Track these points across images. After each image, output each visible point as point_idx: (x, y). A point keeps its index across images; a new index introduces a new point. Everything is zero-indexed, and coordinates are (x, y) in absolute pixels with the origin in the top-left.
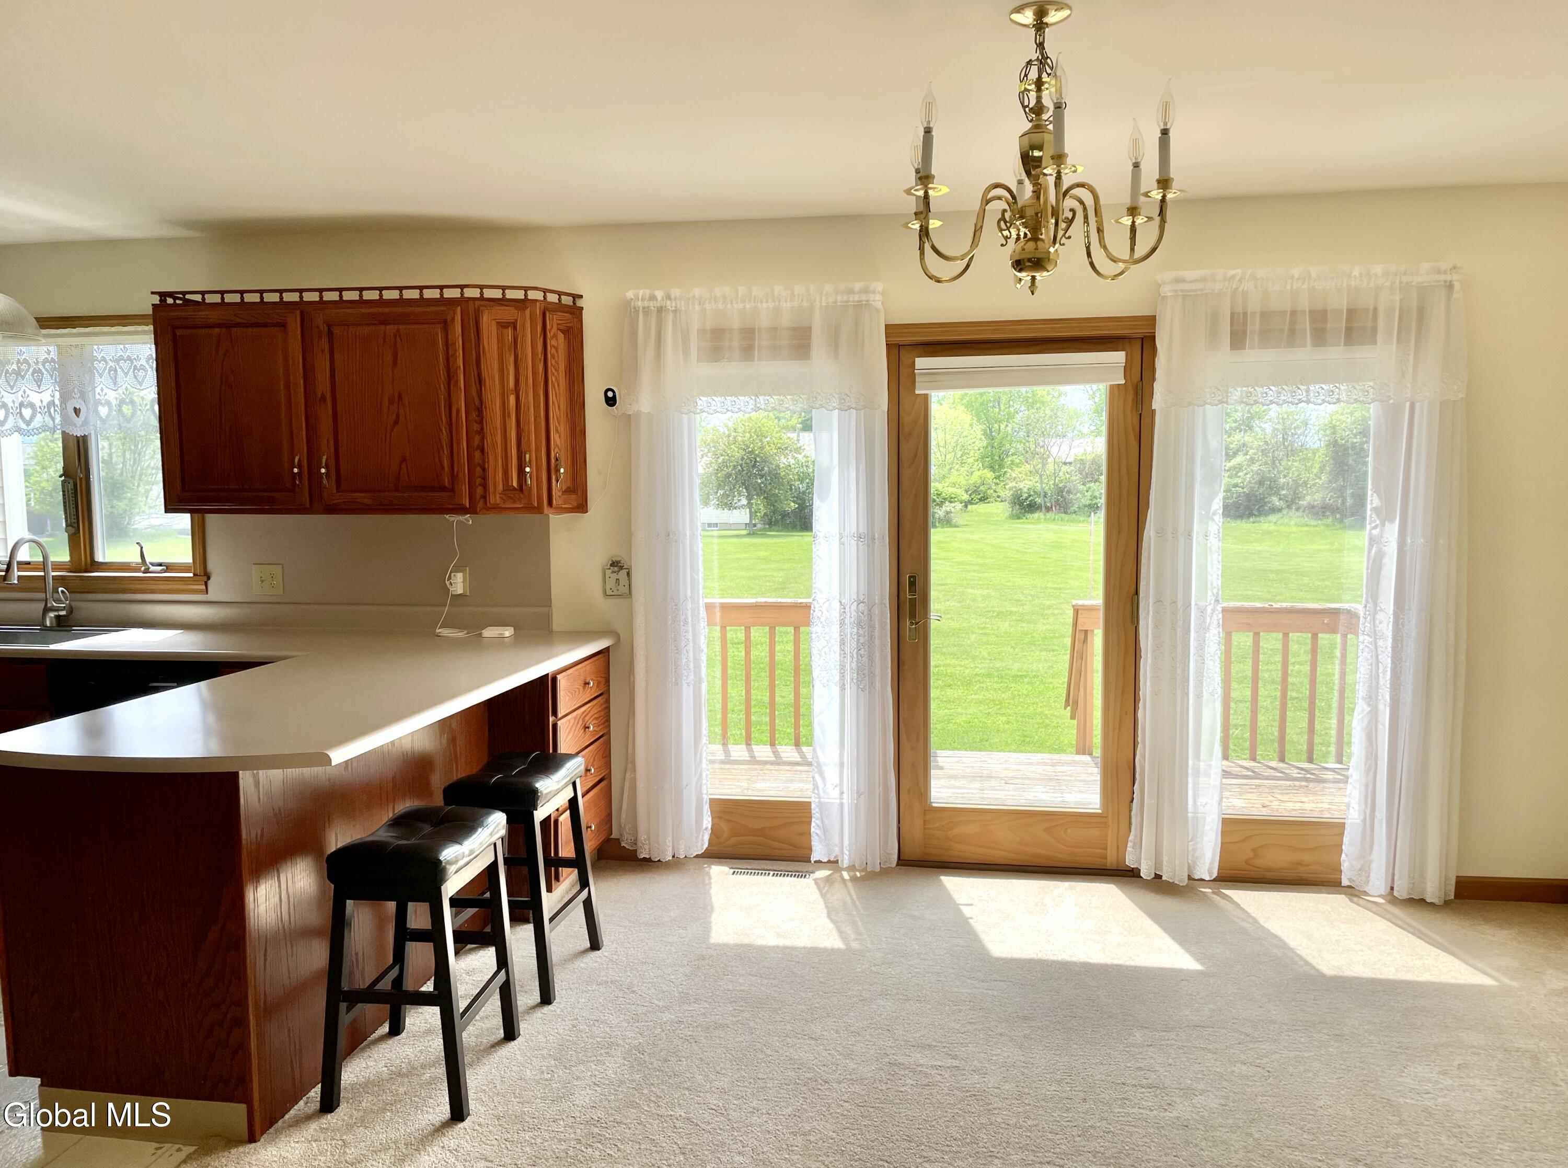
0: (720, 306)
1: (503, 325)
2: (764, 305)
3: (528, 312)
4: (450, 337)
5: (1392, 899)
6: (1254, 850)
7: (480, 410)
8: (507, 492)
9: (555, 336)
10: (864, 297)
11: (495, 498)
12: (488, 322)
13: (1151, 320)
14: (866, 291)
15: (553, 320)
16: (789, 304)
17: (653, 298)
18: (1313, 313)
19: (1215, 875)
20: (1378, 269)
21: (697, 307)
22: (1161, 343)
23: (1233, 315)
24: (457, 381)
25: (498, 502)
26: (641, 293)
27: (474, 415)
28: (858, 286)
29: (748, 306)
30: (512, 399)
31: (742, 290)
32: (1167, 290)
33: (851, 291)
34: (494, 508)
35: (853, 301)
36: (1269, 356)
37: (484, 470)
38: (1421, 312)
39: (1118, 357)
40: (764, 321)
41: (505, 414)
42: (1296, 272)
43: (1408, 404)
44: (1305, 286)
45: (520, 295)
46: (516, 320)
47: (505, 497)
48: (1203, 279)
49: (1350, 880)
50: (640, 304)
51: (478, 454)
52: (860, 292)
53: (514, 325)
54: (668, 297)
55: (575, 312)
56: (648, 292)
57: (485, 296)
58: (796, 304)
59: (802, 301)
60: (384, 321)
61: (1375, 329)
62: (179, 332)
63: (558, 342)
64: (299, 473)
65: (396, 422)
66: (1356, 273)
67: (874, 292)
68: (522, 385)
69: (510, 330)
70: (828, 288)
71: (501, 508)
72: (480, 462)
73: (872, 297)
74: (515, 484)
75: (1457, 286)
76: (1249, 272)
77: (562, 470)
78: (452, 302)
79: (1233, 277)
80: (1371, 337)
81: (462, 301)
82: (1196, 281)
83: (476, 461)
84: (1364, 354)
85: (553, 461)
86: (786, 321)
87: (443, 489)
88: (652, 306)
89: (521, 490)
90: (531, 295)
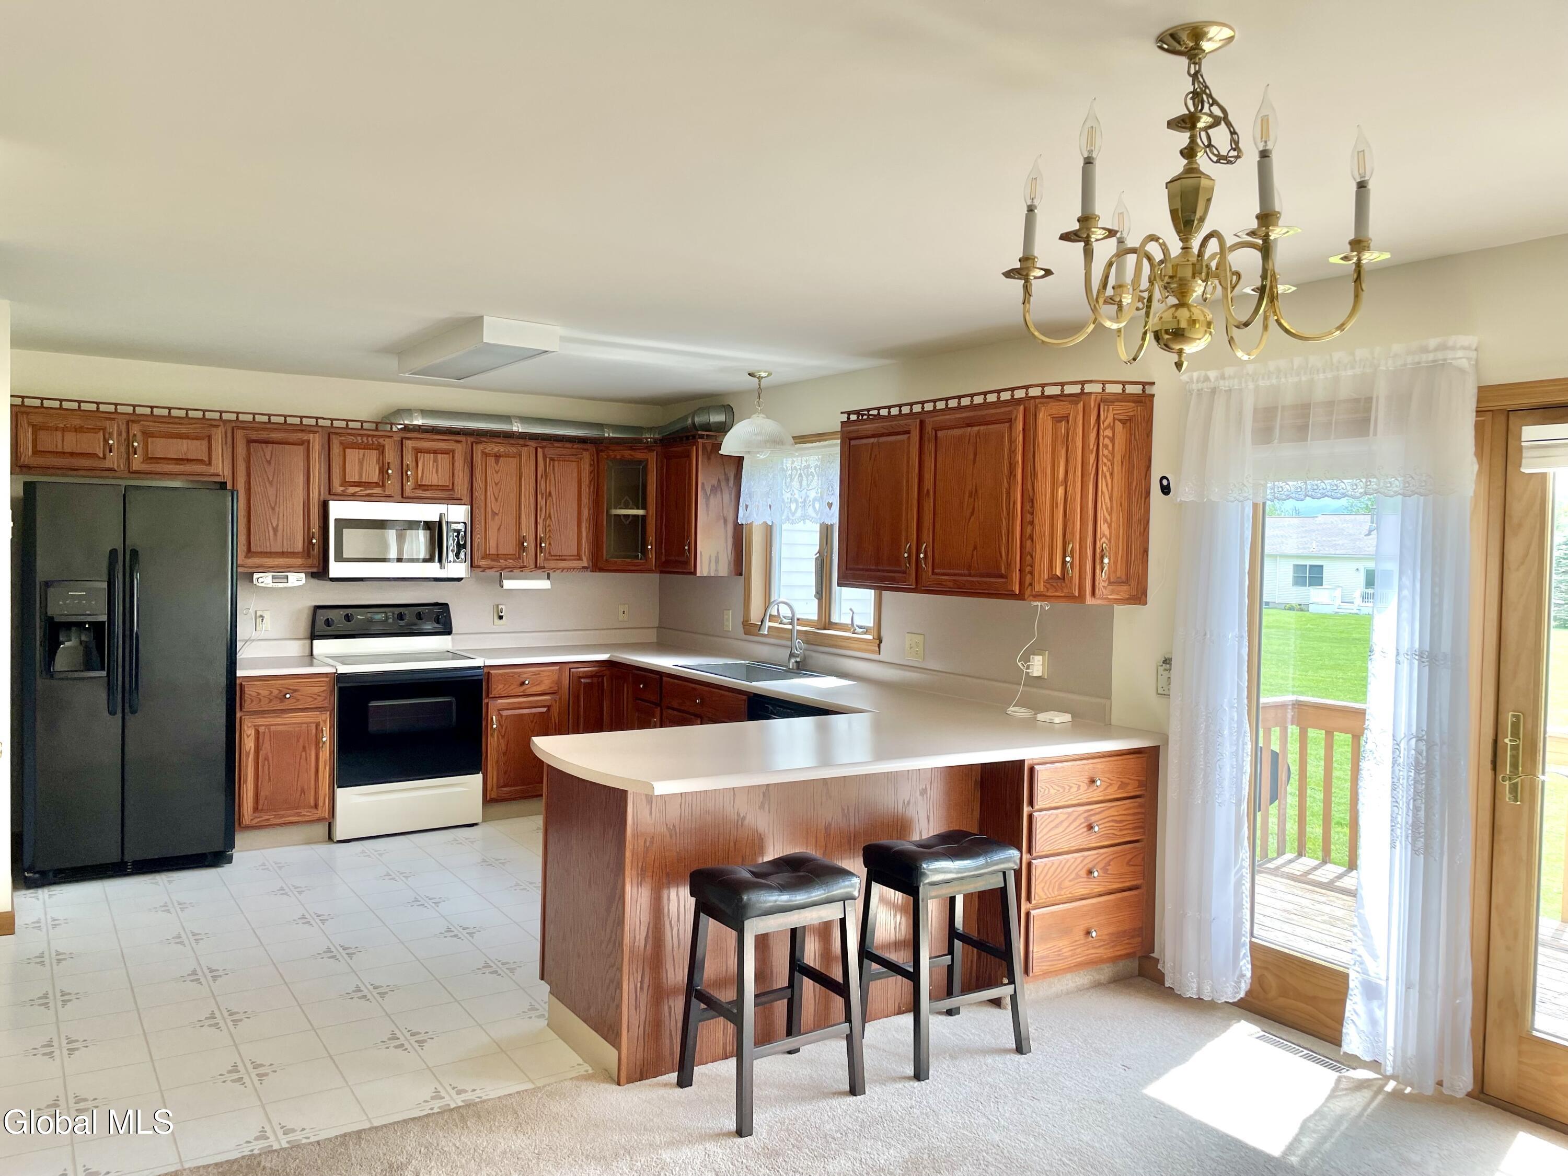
0: (1274, 381)
1: (1057, 419)
2: (1321, 376)
3: (1081, 404)
4: (1013, 434)
7: (1032, 501)
8: (1051, 581)
10: (1440, 355)
11: (1039, 587)
12: (1044, 418)
14: (1442, 347)
15: (1108, 411)
16: (1350, 373)
17: (1207, 379)
21: (1250, 385)
24: (1015, 475)
25: (1042, 590)
26: (1195, 375)
27: (1028, 507)
28: (1433, 343)
29: (1304, 379)
30: (1061, 491)
31: (1297, 361)
33: (1424, 350)
34: (1040, 595)
35: (1427, 362)
37: (1033, 558)
40: (1320, 395)
41: (1054, 505)
45: (1076, 389)
46: (1069, 414)
47: (1048, 586)
50: (1194, 386)
51: (1029, 542)
52: (1436, 349)
53: (1066, 418)
54: (1223, 377)
55: (1143, 400)
56: (1202, 373)
57: (1046, 393)
58: (1358, 371)
59: (1364, 367)
60: (971, 422)
62: (853, 443)
63: (1116, 432)
65: (972, 513)
67: (1453, 348)
68: (1070, 476)
69: (1063, 423)
70: (1397, 348)
71: (1044, 596)
72: (1030, 551)
73: (1450, 355)
74: (1058, 573)
77: (1106, 561)
78: (1020, 401)
81: (1027, 400)
83: (1027, 550)
85: (1098, 551)
86: (1345, 392)
87: (1002, 576)
88: (1206, 386)
89: (1064, 579)
90: (1088, 388)
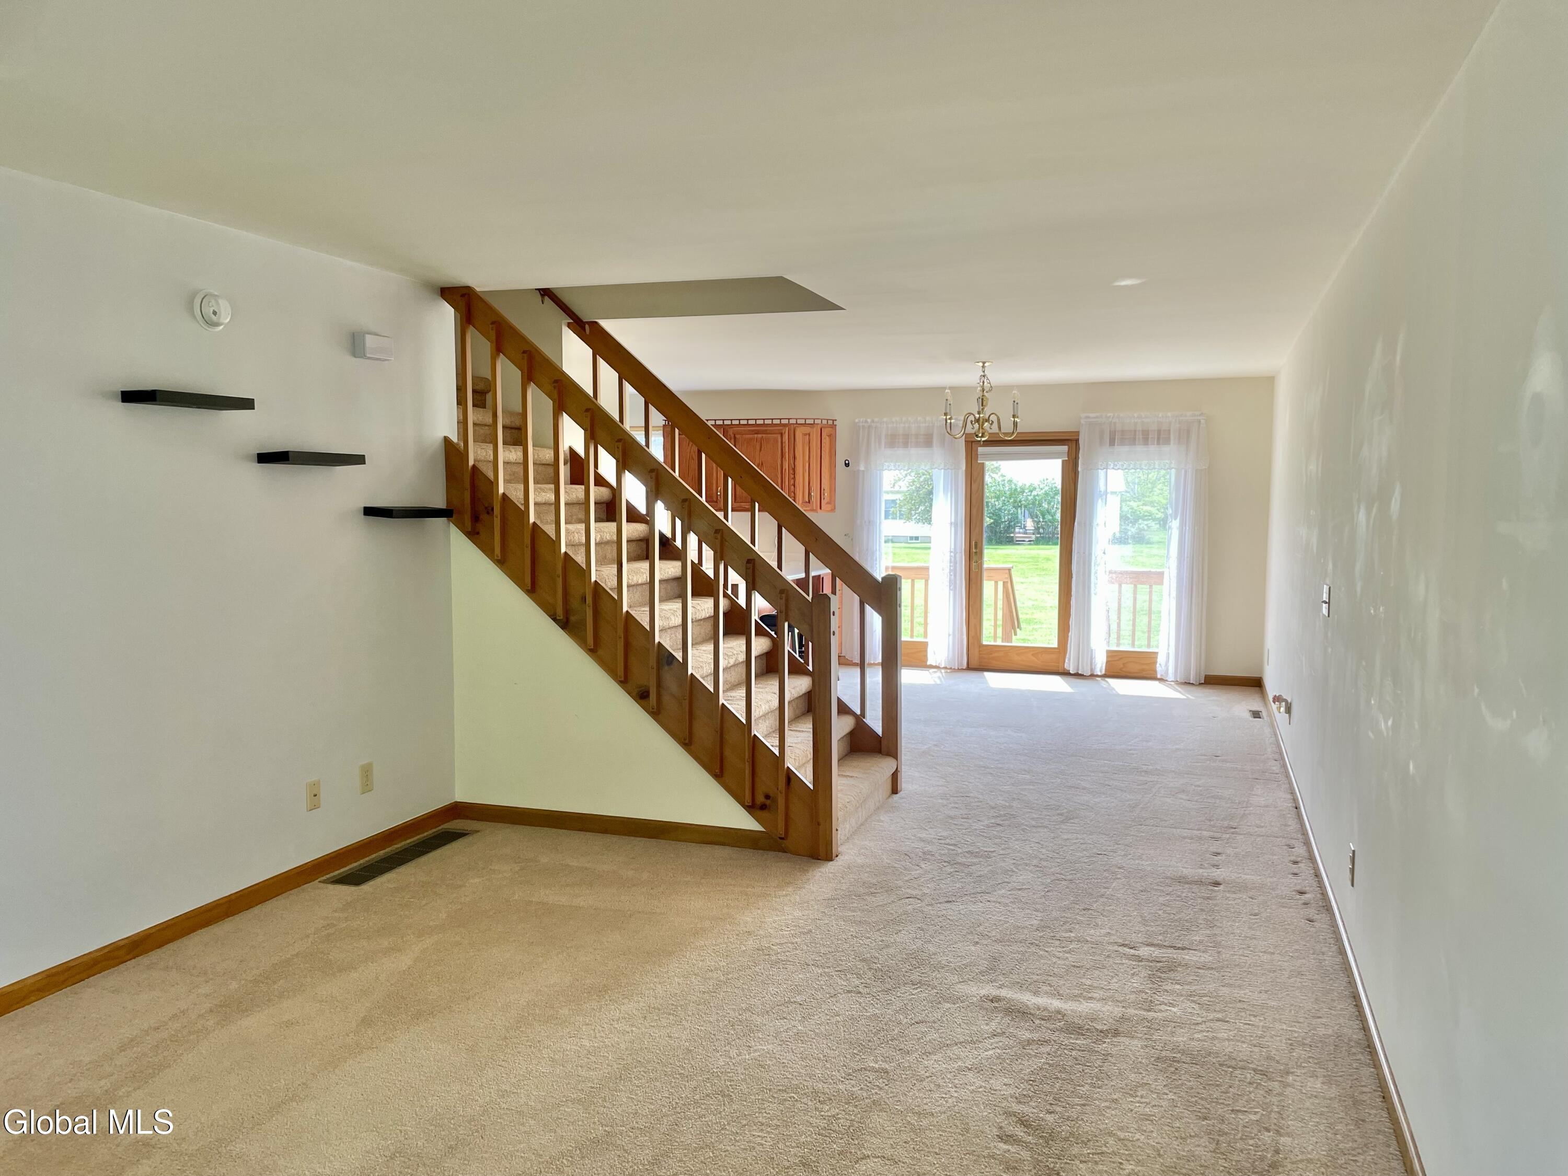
0: (895, 425)
1: (804, 434)
2: (913, 425)
3: (815, 428)
4: (783, 439)
5: (1177, 683)
6: (1124, 664)
7: (794, 470)
9: (825, 438)
12: (799, 433)
13: (1078, 433)
15: (825, 431)
16: (924, 425)
17: (866, 422)
18: (1143, 431)
19: (1103, 672)
20: (1169, 414)
21: (885, 425)
22: (1081, 442)
23: (1110, 431)
24: (785, 457)
26: (862, 420)
27: (791, 472)
29: (906, 425)
30: (807, 465)
31: (904, 419)
32: (1082, 421)
36: (1125, 449)
37: (794, 494)
38: (1188, 432)
39: (1064, 448)
40: (913, 431)
41: (804, 471)
42: (1136, 415)
43: (1183, 471)
44: (1139, 421)
45: (812, 422)
46: (810, 432)
48: (1097, 417)
49: (1161, 675)
50: (861, 424)
53: (809, 434)
54: (873, 421)
55: (833, 426)
56: (864, 419)
57: (798, 422)
58: (927, 425)
59: (930, 423)
60: (757, 432)
61: (1169, 439)
63: (826, 440)
64: (720, 495)
66: (1160, 416)
68: (811, 459)
69: (808, 436)
72: (793, 491)
74: (807, 500)
75: (1203, 421)
76: (1116, 414)
77: (826, 494)
78: (785, 425)
79: (1110, 416)
80: (1167, 441)
81: (788, 425)
82: (1095, 418)
84: (1165, 449)
85: (823, 490)
86: (922, 431)
88: (866, 425)
89: (809, 502)
90: (816, 421)
